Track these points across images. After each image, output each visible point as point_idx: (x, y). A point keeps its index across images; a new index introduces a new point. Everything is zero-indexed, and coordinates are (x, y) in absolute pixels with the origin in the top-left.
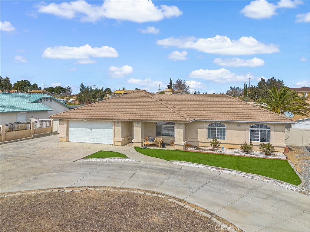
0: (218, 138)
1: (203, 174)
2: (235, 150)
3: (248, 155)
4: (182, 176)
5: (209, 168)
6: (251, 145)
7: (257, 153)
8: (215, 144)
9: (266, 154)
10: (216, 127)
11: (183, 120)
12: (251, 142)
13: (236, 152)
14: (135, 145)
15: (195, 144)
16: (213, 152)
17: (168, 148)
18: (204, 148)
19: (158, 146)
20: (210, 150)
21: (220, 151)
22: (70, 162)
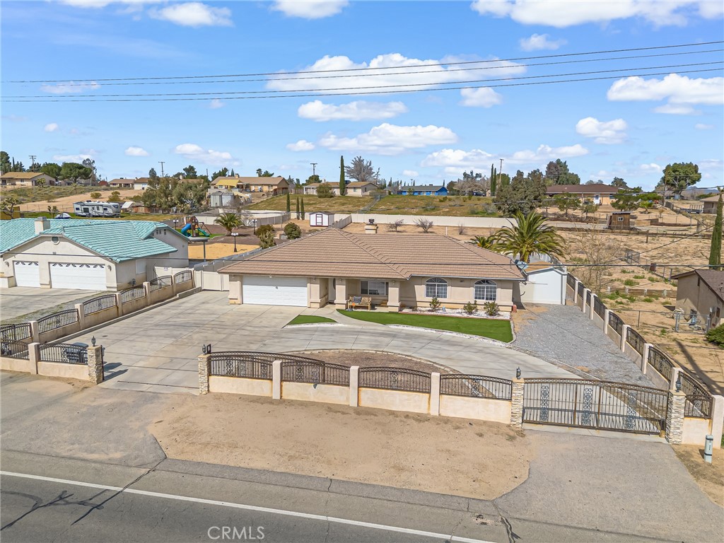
0: (438, 296)
1: (423, 336)
2: (457, 311)
3: (472, 316)
4: (404, 338)
5: (429, 331)
6: (475, 304)
7: (482, 314)
8: (435, 304)
9: (491, 315)
10: (437, 284)
11: (398, 277)
12: (476, 301)
13: (459, 312)
14: (338, 307)
15: (412, 304)
16: (432, 313)
17: (379, 309)
18: (422, 309)
19: (367, 308)
20: (429, 311)
21: (440, 313)
22: (279, 329)
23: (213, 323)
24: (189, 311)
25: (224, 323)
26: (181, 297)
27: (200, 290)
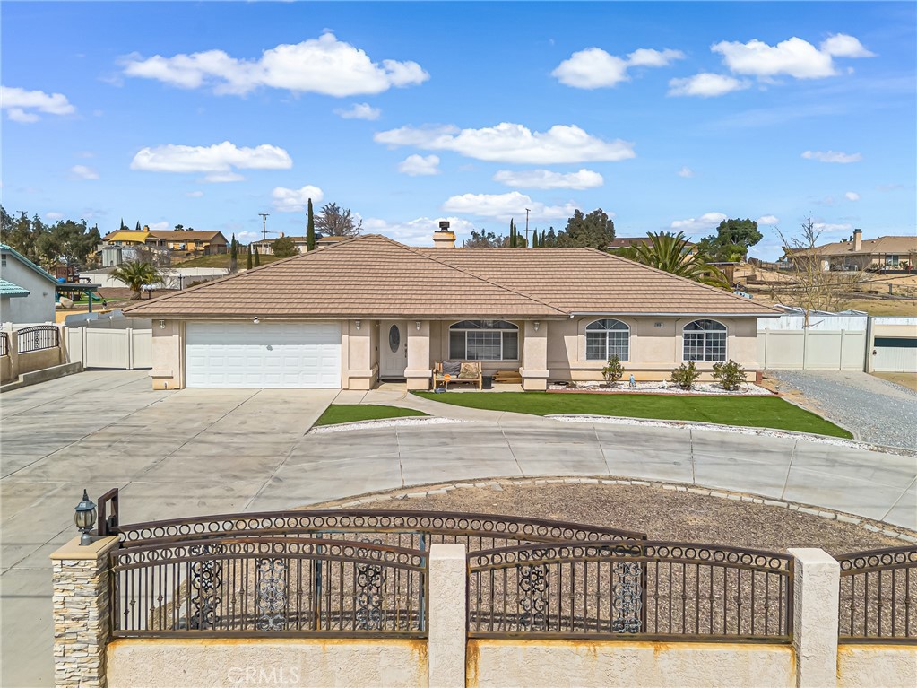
0: (619, 357)
2: (660, 384)
3: (691, 392)
7: (706, 385)
8: (614, 372)
9: (727, 388)
10: (608, 331)
11: (551, 312)
12: (692, 364)
14: (411, 385)
16: (609, 391)
17: (498, 388)
18: (584, 384)
20: (601, 386)
22: (299, 435)
23: (111, 430)
24: (47, 408)
25: (142, 430)
26: (28, 382)
27: (78, 369)
